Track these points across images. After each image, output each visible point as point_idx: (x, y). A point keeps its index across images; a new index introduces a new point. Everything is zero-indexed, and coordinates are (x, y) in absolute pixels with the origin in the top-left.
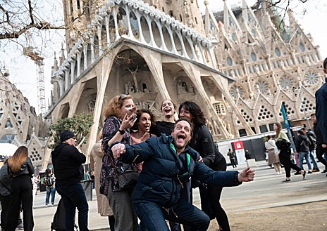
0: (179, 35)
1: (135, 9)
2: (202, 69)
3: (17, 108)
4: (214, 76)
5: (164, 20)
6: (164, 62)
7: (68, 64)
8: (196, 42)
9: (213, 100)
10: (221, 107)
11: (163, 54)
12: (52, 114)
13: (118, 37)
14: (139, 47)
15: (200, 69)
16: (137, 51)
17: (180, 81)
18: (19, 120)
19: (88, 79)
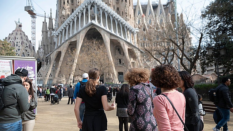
0: (121, 25)
1: (100, 7)
2: (129, 45)
3: (27, 47)
4: (134, 49)
5: (114, 16)
6: (111, 38)
7: (61, 30)
8: (128, 29)
9: (132, 60)
10: (135, 64)
11: (111, 34)
12: (51, 55)
13: (90, 21)
14: (100, 29)
15: (128, 45)
16: (98, 30)
17: (117, 48)
18: (28, 53)
19: (72, 41)
